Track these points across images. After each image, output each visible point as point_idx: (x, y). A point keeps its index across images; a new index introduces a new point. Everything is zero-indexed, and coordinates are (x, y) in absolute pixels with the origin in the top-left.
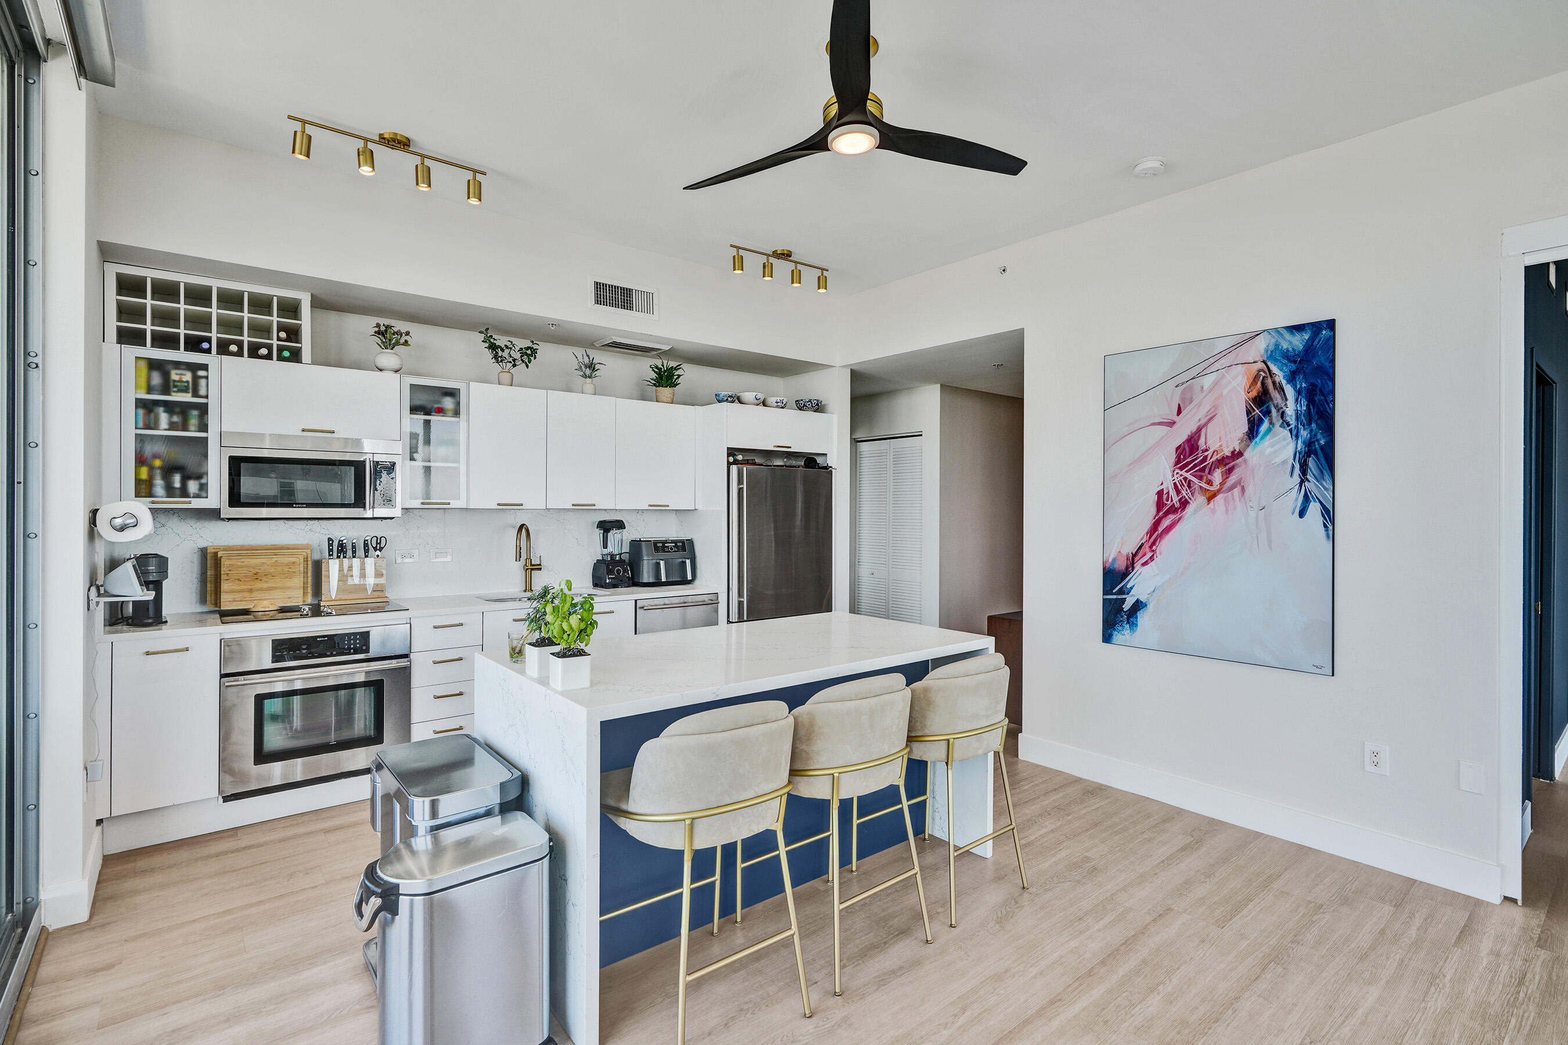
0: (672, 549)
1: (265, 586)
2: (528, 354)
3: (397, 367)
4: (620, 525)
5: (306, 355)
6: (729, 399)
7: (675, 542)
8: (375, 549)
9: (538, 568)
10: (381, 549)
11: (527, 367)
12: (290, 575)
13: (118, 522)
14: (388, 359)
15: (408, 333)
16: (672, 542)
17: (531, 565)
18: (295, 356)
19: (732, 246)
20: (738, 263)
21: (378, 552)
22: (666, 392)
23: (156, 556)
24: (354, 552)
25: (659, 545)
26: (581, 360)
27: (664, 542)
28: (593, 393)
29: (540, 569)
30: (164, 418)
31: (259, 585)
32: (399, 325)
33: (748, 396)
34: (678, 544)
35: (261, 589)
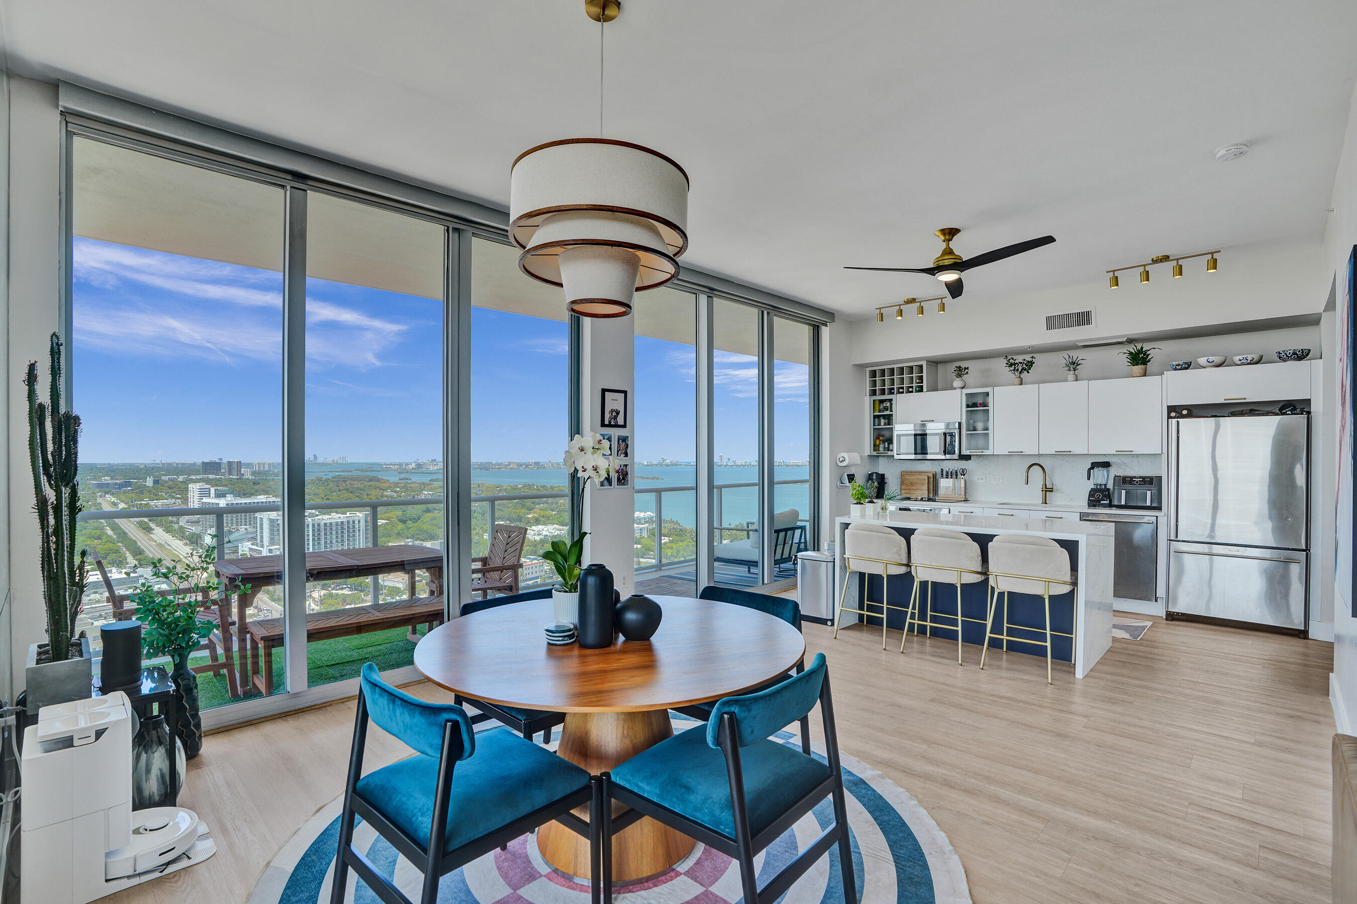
0: (1137, 482)
1: (915, 488)
2: (1030, 364)
3: (963, 386)
4: (1106, 465)
5: (925, 389)
6: (1177, 367)
7: (1144, 478)
8: (962, 475)
9: (1051, 490)
10: (964, 475)
11: (1028, 372)
12: (923, 484)
13: (841, 459)
14: (957, 383)
15: (968, 368)
16: (1140, 477)
17: (1046, 488)
18: (921, 389)
19: (1107, 272)
20: (1116, 281)
21: (963, 476)
22: (1138, 369)
23: (876, 473)
24: (951, 476)
25: (1127, 479)
26: (1067, 359)
27: (1132, 478)
28: (1075, 379)
29: (1052, 491)
30: (882, 421)
31: (913, 487)
32: (963, 364)
33: (1202, 361)
34: (1146, 479)
35: (914, 490)
